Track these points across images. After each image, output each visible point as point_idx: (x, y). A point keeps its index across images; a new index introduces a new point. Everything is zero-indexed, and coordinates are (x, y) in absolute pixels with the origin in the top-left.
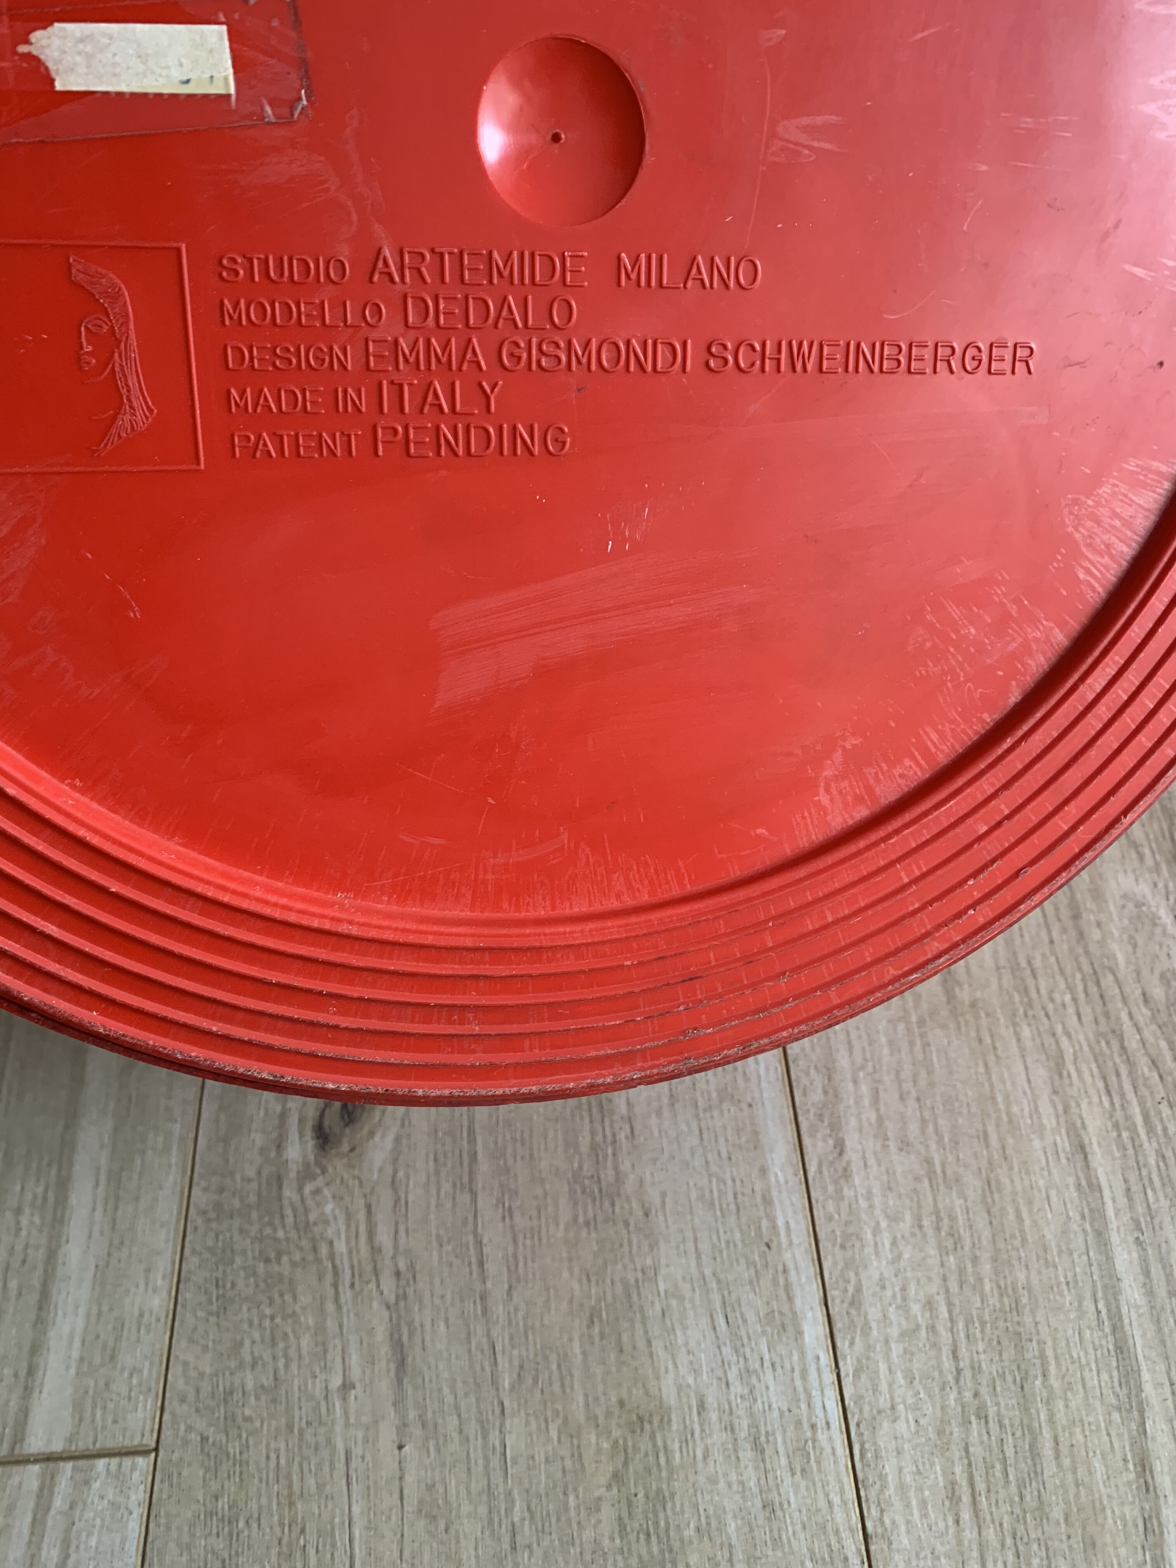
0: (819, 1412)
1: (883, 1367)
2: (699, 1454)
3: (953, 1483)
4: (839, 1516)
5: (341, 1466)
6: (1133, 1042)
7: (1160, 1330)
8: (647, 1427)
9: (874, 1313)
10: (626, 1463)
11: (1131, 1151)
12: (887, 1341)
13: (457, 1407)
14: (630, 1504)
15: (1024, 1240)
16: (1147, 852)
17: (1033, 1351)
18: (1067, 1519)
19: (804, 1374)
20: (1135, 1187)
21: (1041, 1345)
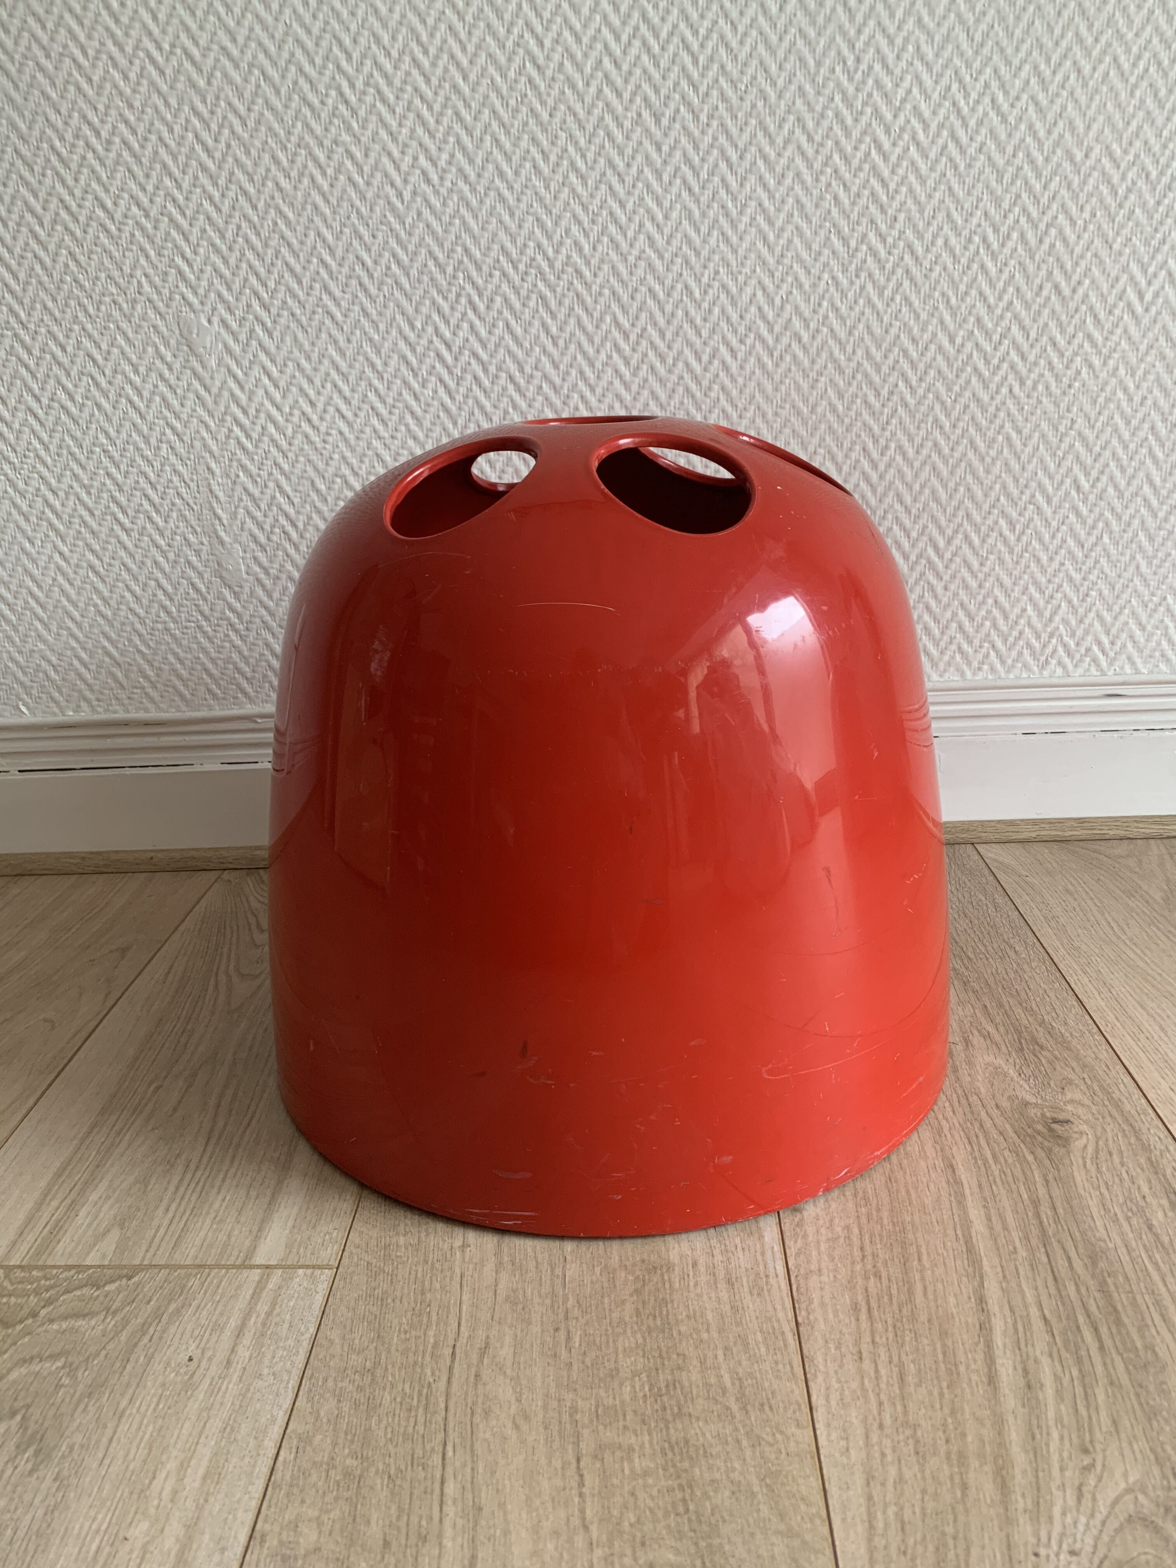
0: (771, 1269)
1: (814, 1253)
2: (692, 1284)
3: (856, 1303)
4: (781, 1315)
5: (458, 1279)
6: (988, 1124)
7: (996, 1244)
8: (659, 1271)
9: (810, 1230)
10: (643, 1286)
11: (983, 1169)
12: (818, 1242)
13: (536, 1259)
14: (644, 1303)
15: (911, 1203)
16: (1003, 1047)
17: (913, 1250)
18: (929, 1321)
19: (763, 1254)
20: (985, 1184)
21: (918, 1247)
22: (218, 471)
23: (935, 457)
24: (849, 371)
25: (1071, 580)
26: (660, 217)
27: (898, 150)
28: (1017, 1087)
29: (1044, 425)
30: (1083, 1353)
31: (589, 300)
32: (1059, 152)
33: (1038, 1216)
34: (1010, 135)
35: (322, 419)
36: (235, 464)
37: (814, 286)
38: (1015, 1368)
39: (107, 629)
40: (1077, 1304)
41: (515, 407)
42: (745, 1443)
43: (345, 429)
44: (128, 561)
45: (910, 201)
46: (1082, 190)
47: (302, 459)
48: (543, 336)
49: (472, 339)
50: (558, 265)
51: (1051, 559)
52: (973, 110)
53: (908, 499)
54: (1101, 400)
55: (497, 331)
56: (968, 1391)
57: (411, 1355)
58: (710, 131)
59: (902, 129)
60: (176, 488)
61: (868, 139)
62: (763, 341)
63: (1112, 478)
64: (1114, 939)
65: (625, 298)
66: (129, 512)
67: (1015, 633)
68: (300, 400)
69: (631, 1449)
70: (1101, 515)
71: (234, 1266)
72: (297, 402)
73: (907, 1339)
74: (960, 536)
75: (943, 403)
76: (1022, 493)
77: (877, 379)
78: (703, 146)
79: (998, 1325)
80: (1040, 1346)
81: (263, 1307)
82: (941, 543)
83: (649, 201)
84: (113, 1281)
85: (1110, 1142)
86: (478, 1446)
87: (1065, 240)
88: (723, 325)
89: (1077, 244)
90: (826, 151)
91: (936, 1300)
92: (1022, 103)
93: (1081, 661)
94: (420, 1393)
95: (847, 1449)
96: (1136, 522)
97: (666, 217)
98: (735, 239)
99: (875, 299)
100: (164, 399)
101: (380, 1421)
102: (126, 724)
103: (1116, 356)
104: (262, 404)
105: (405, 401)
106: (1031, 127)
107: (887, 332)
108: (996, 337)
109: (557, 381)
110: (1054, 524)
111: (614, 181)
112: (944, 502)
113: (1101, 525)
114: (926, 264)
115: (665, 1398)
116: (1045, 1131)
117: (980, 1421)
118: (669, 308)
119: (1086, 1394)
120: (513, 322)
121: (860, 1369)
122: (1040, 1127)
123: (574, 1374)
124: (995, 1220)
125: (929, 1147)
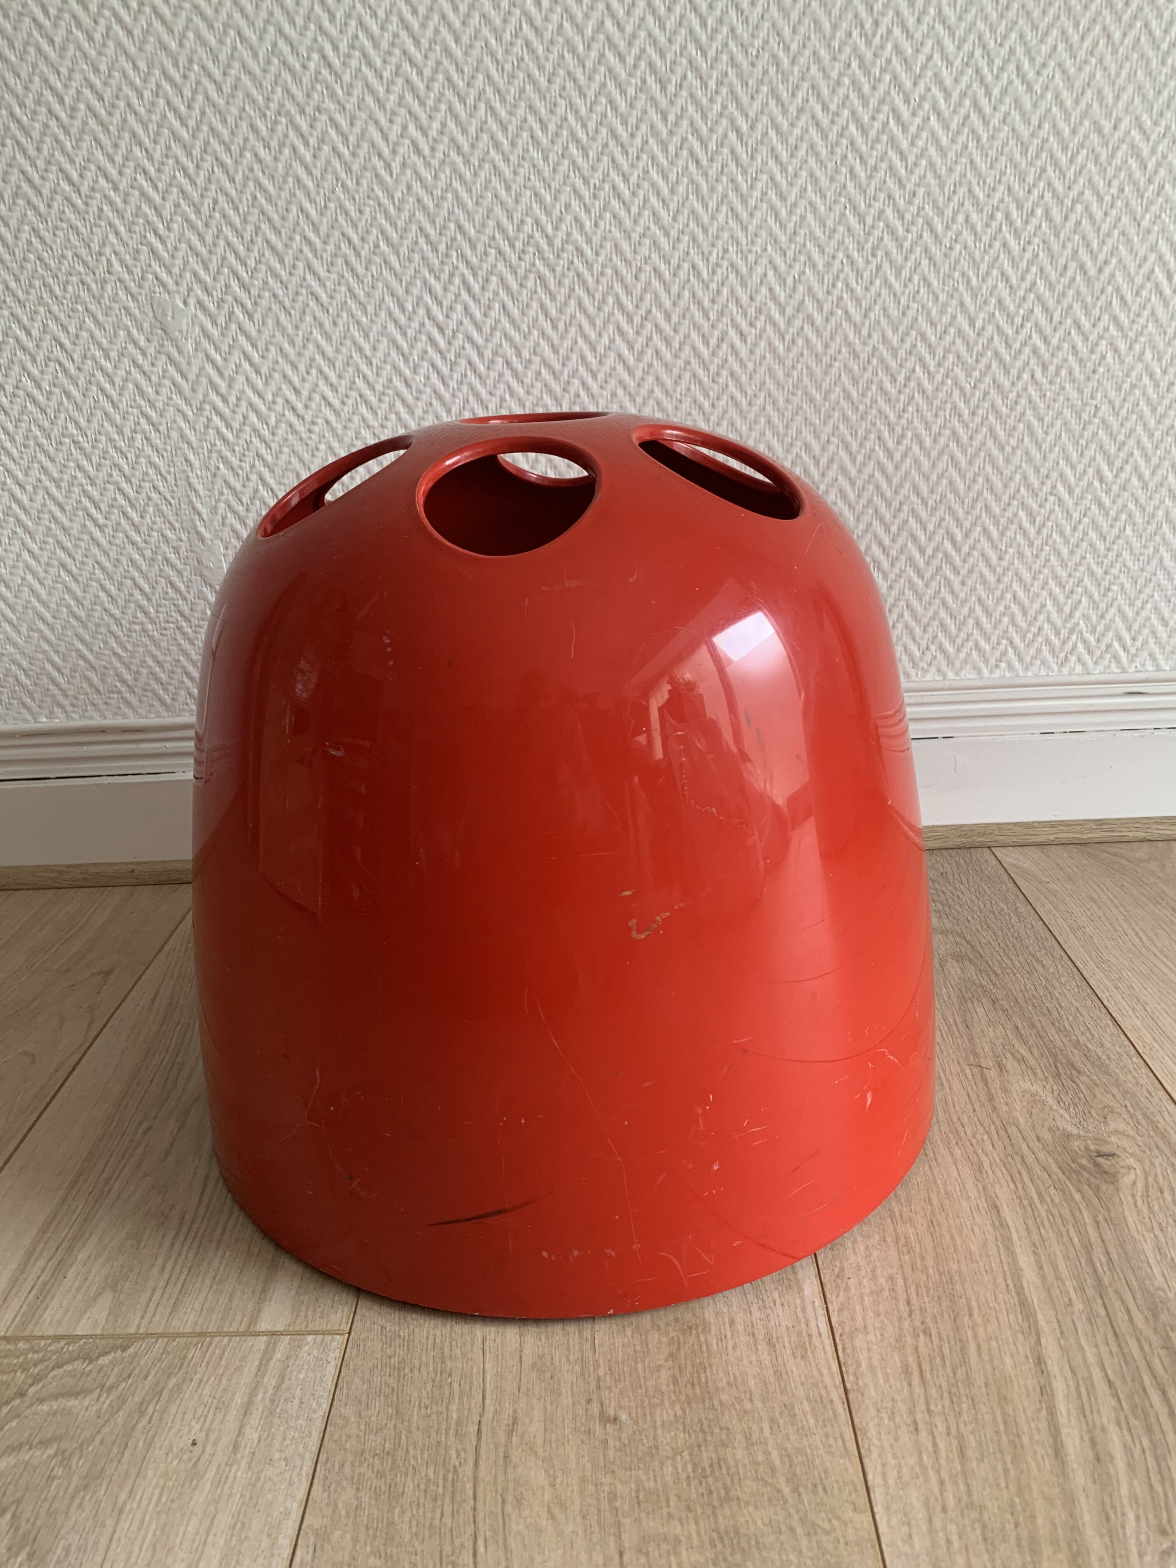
0: (814, 1328)
1: (858, 1308)
2: (730, 1346)
3: (907, 1366)
4: (827, 1380)
5: (480, 1344)
6: (1030, 1159)
7: (1050, 1295)
8: (694, 1331)
9: (852, 1281)
10: (679, 1349)
11: (1029, 1209)
12: (861, 1295)
14: (680, 1369)
15: (956, 1250)
16: (1039, 1072)
17: (962, 1303)
18: (986, 1385)
19: (804, 1310)
20: (1032, 1227)
21: (968, 1300)
22: (196, 463)
23: (953, 445)
24: (864, 356)
25: (1092, 574)
26: (665, 191)
27: (918, 120)
28: (1057, 1117)
29: (1067, 412)
30: (1153, 1419)
31: (590, 280)
32: (1087, 123)
33: (1091, 1262)
34: (1035, 105)
35: (306, 407)
36: (215, 455)
37: (828, 265)
38: (1082, 1439)
39: (81, 630)
40: (1142, 1364)
41: (512, 393)
42: (799, 1531)
43: (332, 418)
44: (103, 559)
45: (930, 176)
46: (1110, 164)
47: (286, 450)
48: (541, 318)
49: (466, 322)
50: (558, 242)
51: (1072, 553)
52: (997, 77)
53: (925, 490)
54: (1126, 386)
55: (492, 314)
56: (1033, 1465)
57: (433, 1434)
58: (719, 100)
59: (922, 98)
60: (152, 481)
61: (886, 108)
62: (775, 324)
63: (1136, 468)
64: (1144, 951)
65: (629, 278)
66: (102, 506)
67: (1034, 630)
68: (284, 387)
69: (677, 1541)
70: (1125, 506)
71: (237, 1334)
72: (280, 389)
73: (964, 1406)
74: (979, 529)
75: (962, 390)
76: (1043, 483)
77: (893, 364)
78: (712, 115)
79: (1059, 1387)
80: (1106, 1413)
81: (270, 1380)
82: (959, 537)
83: (654, 174)
84: (107, 1353)
85: (1160, 1178)
86: (511, 1541)
87: (1091, 217)
88: (732, 306)
89: (1104, 221)
90: (840, 121)
91: (991, 1361)
92: (1048, 71)
93: (1101, 657)
94: (445, 1479)
95: (910, 1536)
96: (1160, 513)
97: (672, 192)
98: (744, 215)
99: (892, 279)
100: (137, 387)
101: (403, 1512)
102: (103, 731)
103: (1143, 339)
104: (243, 392)
105: (395, 388)
106: (1057, 96)
107: (904, 314)
108: (1018, 320)
109: (557, 366)
110: (1076, 516)
111: (617, 152)
112: (962, 493)
113: (1124, 517)
114: (947, 242)
115: (710, 1480)
116: (1090, 1165)
117: (1049, 1501)
118: (675, 289)
119: (1159, 1466)
120: (509, 304)
121: (917, 1442)
122: (1084, 1162)
123: (611, 1453)
124: (1046, 1267)
125: (970, 1186)
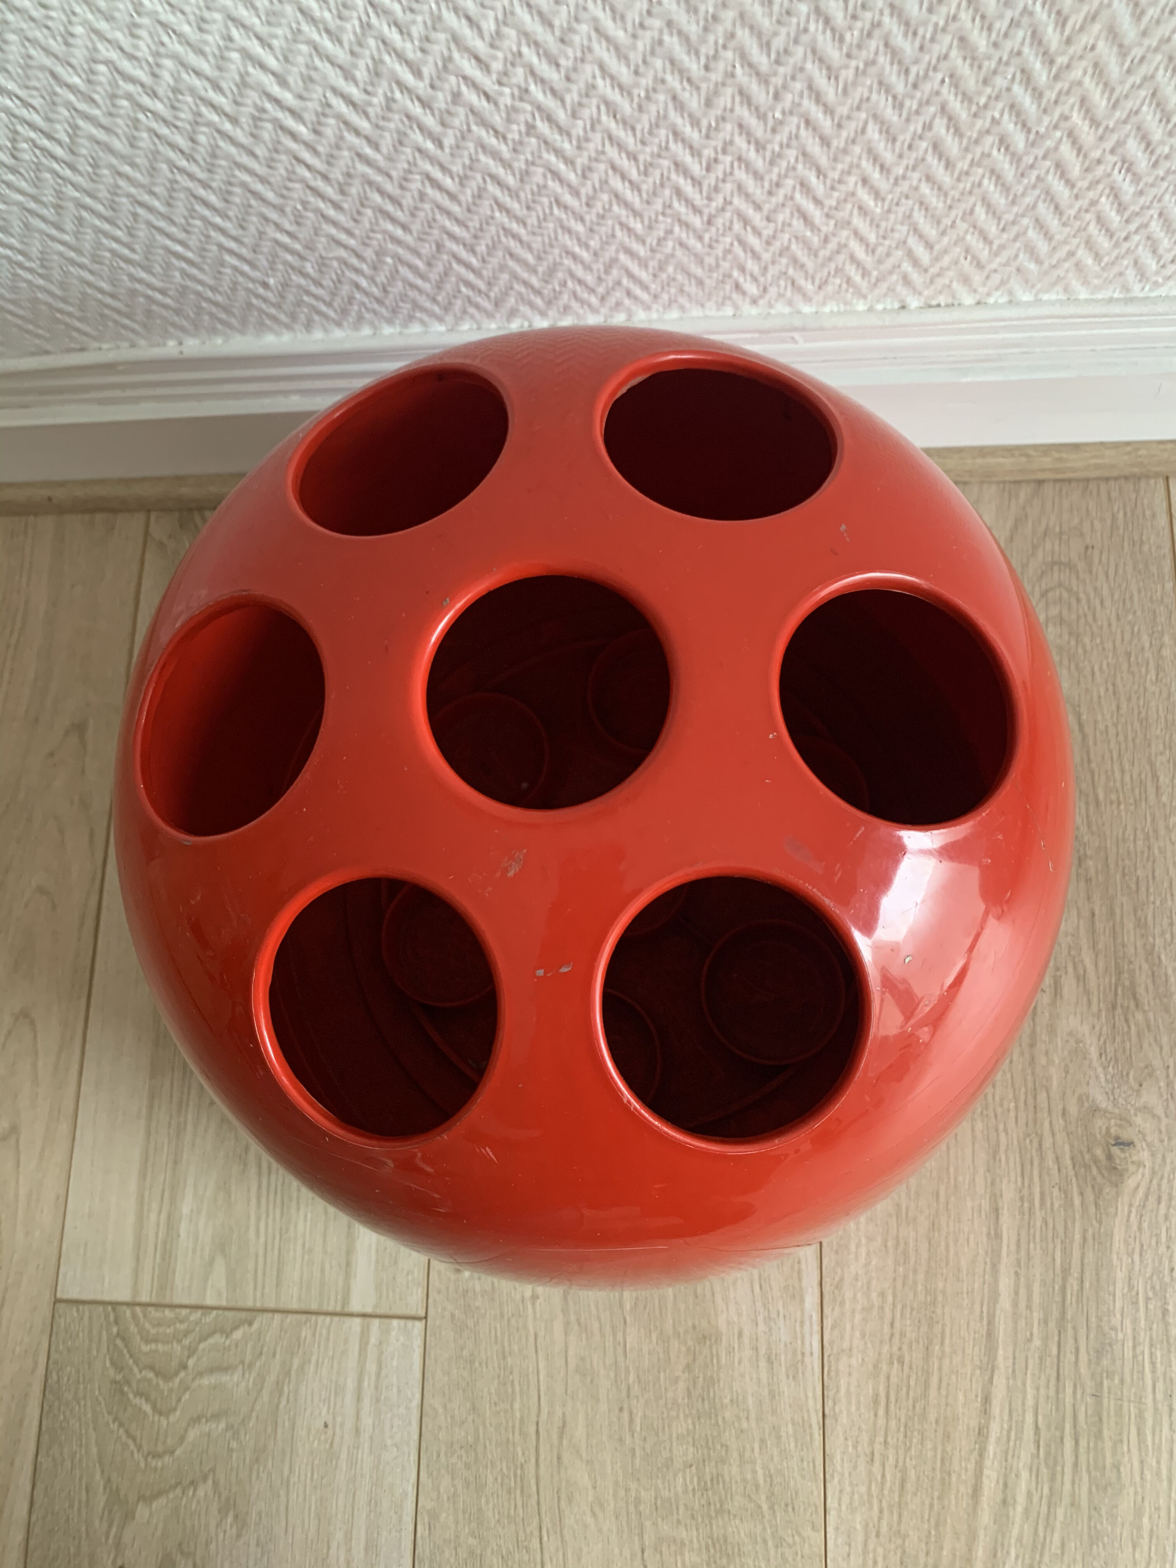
0: (807, 1346)
1: (848, 1326)
2: (736, 1360)
3: (877, 1395)
4: (811, 1403)
5: (532, 1341)
6: (1047, 1143)
7: (1016, 1327)
8: (708, 1342)
9: (848, 1295)
10: (694, 1360)
11: (1027, 1216)
12: (853, 1312)
13: (599, 1318)
14: (694, 1383)
15: (947, 1264)
16: (1095, 1001)
17: (938, 1328)
18: (937, 1422)
19: (802, 1324)
20: (1024, 1240)
21: (944, 1325)
28: (1092, 1080)
30: (1059, 1468)
33: (1063, 1290)
38: (998, 1482)
40: (1069, 1410)
42: (770, 1543)
56: (953, 1503)
57: (503, 1431)
69: (683, 1544)
71: (336, 1313)
73: (915, 1441)
79: (995, 1429)
80: (1025, 1457)
81: (371, 1367)
84: (237, 1327)
86: (565, 1532)
94: (515, 1475)
95: (849, 1555)
101: (487, 1502)
115: (710, 1493)
116: (1103, 1157)
117: (956, 1534)
121: (870, 1473)
122: (1099, 1152)
123: (638, 1461)
124: (1022, 1292)
125: (980, 1180)
